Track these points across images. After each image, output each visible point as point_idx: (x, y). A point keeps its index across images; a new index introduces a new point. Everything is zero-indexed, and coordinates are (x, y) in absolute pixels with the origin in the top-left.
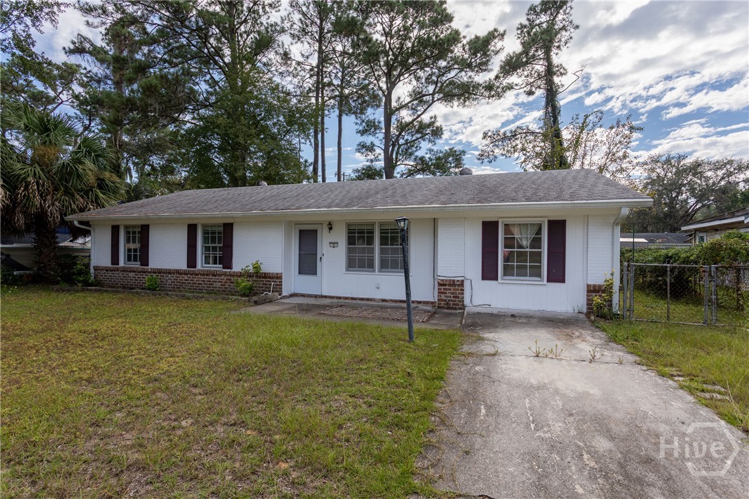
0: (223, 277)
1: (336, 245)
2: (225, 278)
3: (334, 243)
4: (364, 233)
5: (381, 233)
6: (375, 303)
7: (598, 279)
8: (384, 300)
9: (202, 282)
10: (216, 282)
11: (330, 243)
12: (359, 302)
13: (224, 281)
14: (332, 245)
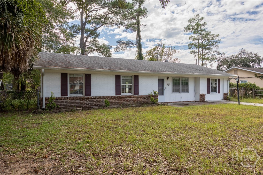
0: (134, 98)
1: (169, 85)
2: (135, 99)
3: (169, 84)
4: (177, 81)
5: (182, 81)
6: (182, 103)
7: (226, 92)
8: (184, 102)
9: (124, 101)
10: (131, 100)
11: (168, 84)
12: (177, 103)
13: (134, 100)
14: (168, 85)
